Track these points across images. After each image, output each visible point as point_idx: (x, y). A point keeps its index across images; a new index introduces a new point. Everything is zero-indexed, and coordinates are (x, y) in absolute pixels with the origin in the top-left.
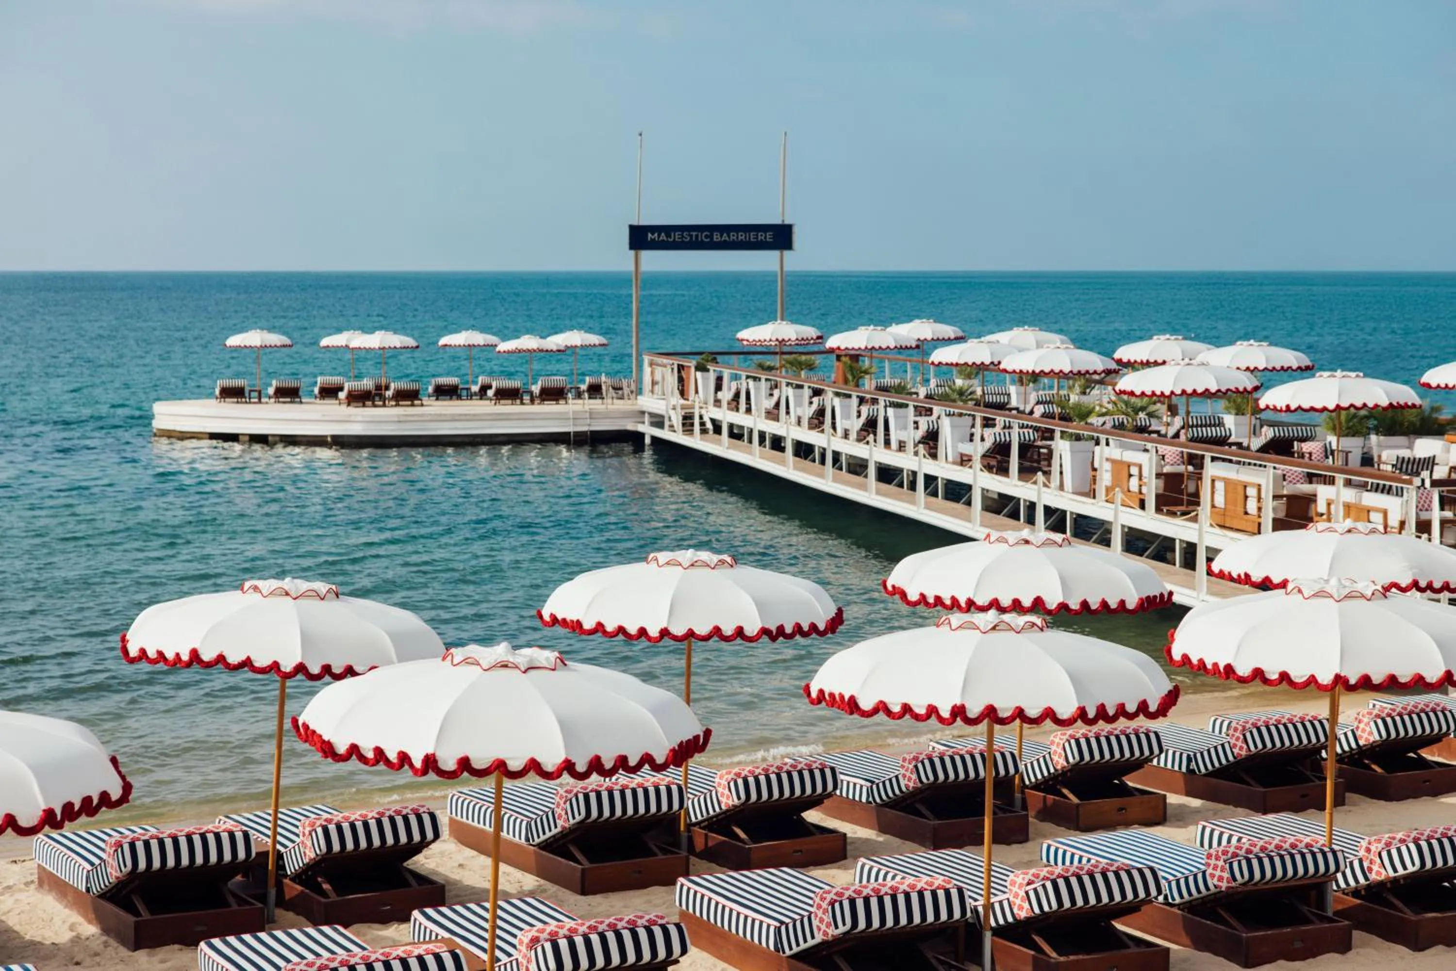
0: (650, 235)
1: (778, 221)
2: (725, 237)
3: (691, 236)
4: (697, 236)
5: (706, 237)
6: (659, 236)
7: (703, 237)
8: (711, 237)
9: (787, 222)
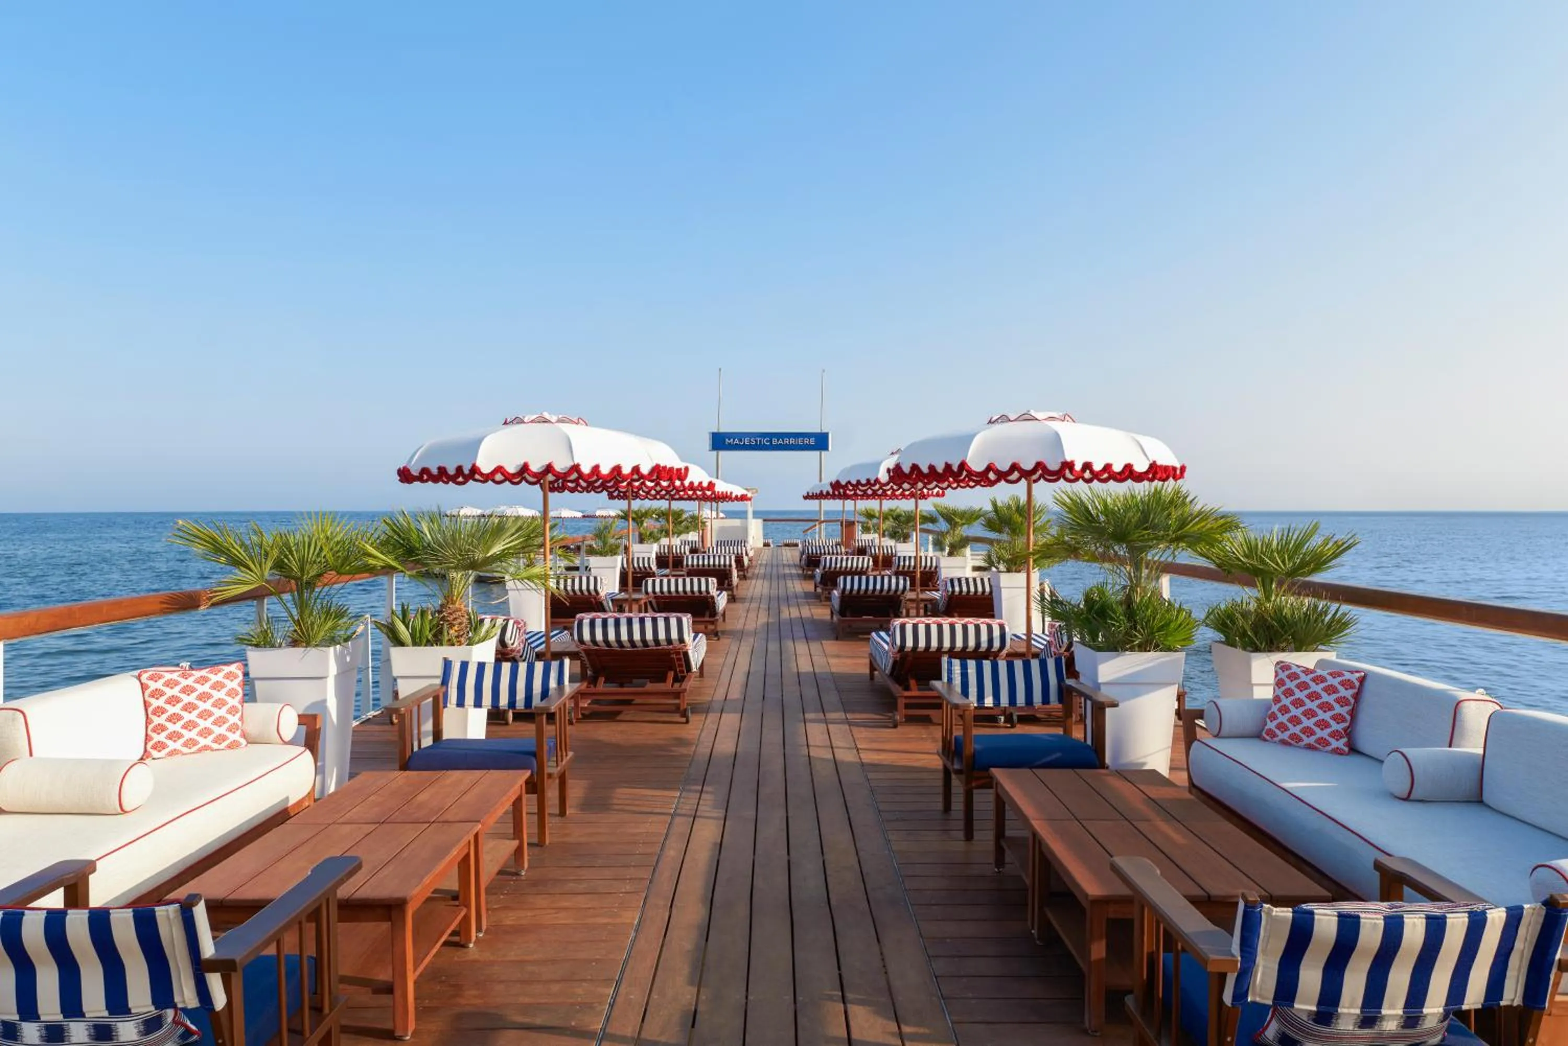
0: (727, 440)
1: (819, 431)
2: (780, 442)
3: (756, 441)
4: (760, 441)
5: (767, 441)
6: (734, 440)
7: (765, 441)
8: (771, 441)
9: (825, 431)
